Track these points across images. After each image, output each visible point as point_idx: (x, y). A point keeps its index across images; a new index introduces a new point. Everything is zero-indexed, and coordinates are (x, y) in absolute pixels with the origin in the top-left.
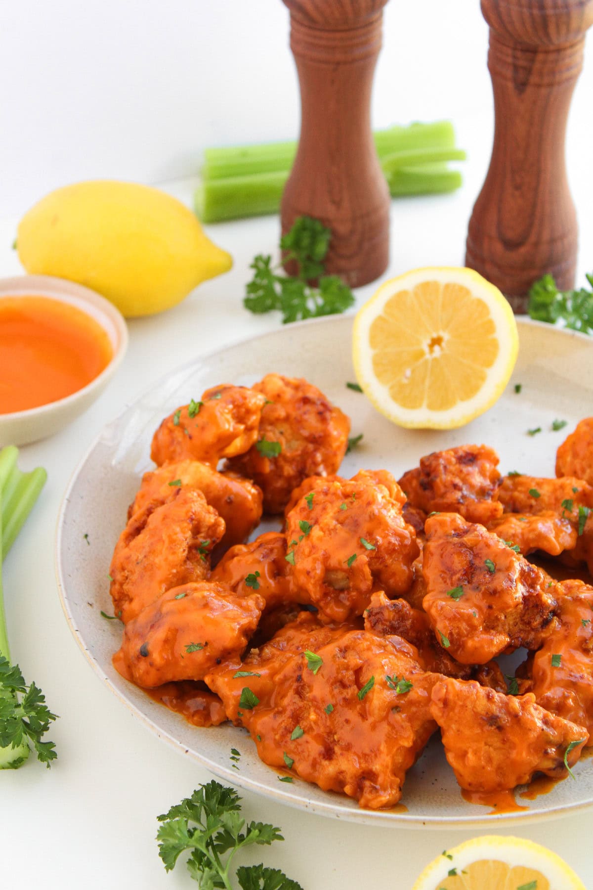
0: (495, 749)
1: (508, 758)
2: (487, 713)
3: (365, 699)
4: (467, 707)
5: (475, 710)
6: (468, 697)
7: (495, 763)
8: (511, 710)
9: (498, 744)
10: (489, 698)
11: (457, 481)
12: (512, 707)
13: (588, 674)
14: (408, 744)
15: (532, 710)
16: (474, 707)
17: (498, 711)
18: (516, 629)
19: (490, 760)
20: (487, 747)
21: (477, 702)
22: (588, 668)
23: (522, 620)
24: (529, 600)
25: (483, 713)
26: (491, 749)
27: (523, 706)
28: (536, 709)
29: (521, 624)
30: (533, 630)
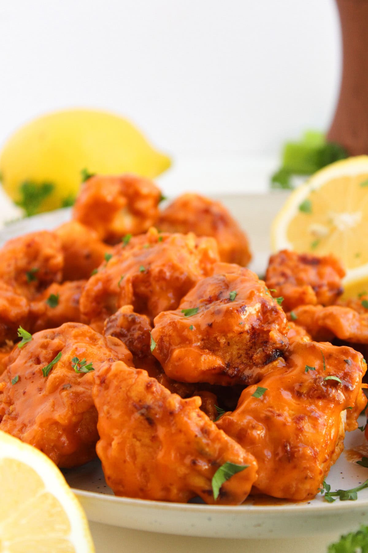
0: (143, 445)
1: (153, 458)
2: (140, 401)
3: (46, 374)
4: (121, 388)
5: (129, 394)
6: (125, 380)
7: (139, 460)
8: (167, 405)
9: (147, 441)
10: (148, 387)
11: (288, 272)
12: (170, 403)
13: (290, 415)
14: (64, 422)
15: (194, 414)
16: (129, 391)
17: (151, 402)
18: (238, 361)
19: (134, 456)
20: (135, 440)
21: (134, 387)
22: (292, 410)
23: (247, 354)
24: (259, 334)
25: (135, 399)
26: (138, 444)
27: (183, 406)
28: (199, 416)
29: (245, 357)
30: (254, 364)
